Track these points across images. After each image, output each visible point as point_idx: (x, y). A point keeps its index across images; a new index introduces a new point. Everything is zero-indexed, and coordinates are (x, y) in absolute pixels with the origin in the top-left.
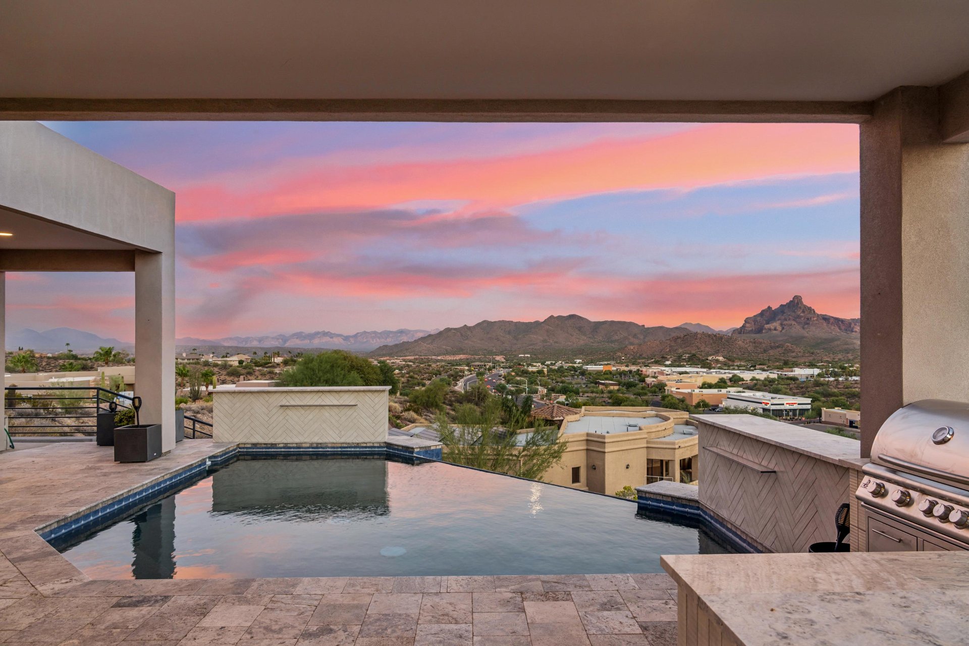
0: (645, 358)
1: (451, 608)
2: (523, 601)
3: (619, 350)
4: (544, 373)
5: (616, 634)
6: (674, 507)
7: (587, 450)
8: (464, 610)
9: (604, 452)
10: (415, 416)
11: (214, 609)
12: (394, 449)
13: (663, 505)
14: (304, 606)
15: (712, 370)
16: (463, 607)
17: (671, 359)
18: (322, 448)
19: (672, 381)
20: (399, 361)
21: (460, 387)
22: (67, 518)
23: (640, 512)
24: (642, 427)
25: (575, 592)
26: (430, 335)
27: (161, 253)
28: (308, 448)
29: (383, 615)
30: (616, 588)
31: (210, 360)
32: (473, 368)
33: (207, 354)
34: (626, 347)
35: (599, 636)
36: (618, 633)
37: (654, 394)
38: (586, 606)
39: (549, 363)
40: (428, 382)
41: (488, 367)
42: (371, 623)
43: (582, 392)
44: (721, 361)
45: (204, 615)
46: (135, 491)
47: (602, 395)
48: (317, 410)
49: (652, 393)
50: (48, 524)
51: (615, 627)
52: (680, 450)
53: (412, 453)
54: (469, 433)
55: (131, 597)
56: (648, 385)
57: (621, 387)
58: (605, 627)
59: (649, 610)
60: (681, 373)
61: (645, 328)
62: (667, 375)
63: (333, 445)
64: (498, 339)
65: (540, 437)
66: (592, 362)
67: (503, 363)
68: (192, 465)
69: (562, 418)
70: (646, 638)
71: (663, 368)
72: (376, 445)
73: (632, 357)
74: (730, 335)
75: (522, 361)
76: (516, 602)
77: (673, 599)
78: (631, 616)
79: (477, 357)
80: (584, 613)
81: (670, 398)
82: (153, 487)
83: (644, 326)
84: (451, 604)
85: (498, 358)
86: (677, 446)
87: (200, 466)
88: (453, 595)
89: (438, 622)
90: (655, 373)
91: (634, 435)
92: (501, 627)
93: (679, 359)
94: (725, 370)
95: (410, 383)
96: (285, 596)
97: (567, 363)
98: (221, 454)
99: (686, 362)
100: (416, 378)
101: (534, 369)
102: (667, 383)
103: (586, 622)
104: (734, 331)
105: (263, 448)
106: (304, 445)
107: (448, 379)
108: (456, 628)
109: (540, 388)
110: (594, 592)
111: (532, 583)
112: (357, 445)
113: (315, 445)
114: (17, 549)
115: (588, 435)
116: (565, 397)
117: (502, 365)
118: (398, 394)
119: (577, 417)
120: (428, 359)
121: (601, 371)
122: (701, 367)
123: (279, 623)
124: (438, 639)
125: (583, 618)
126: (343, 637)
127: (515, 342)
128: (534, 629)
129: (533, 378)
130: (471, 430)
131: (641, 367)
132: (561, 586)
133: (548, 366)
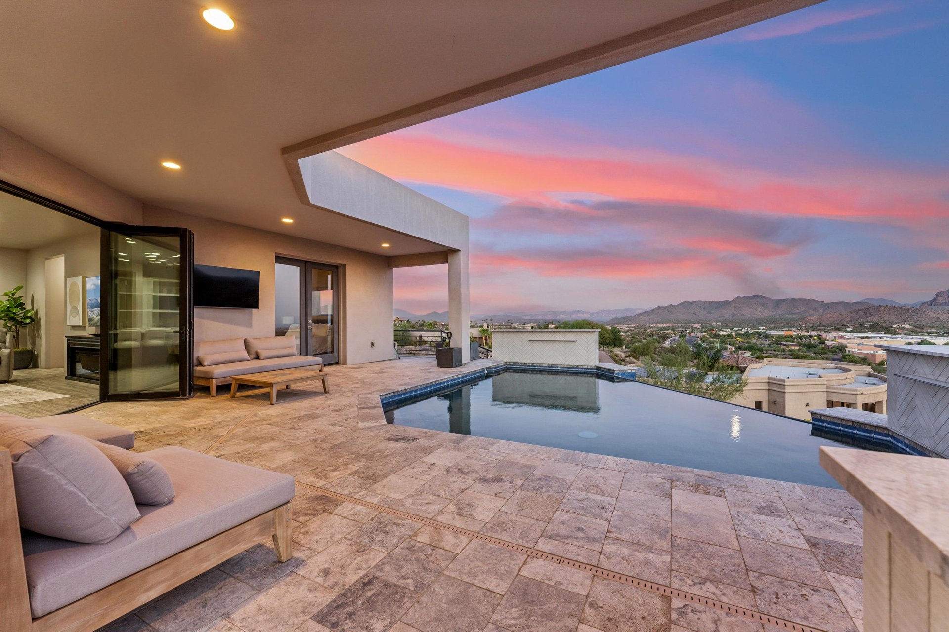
0: (825, 326)
1: (602, 482)
2: (672, 488)
3: (800, 320)
4: (732, 336)
5: (774, 543)
6: (856, 431)
7: (768, 389)
8: (613, 485)
9: (785, 392)
10: (634, 360)
11: (437, 451)
12: (601, 371)
13: (842, 428)
14: (492, 459)
15: (897, 336)
16: (614, 482)
17: (852, 327)
18: (554, 367)
19: (853, 344)
20: (625, 328)
21: (667, 344)
22: (399, 391)
23: (815, 432)
24: (822, 375)
25: (729, 490)
26: (646, 312)
27: (460, 250)
28: (546, 367)
29: (544, 476)
30: (779, 495)
31: (516, 327)
32: (676, 332)
33: (515, 323)
34: (806, 317)
35: (751, 540)
36: (776, 541)
37: (834, 353)
38: (740, 506)
39: (737, 329)
40: (644, 341)
41: (688, 332)
42: (533, 481)
43: (765, 350)
44: (908, 329)
45: (429, 453)
46: (440, 382)
47: (784, 353)
48: (551, 343)
49: (833, 352)
50: (388, 393)
51: (774, 534)
52: (862, 395)
53: (613, 373)
54: (668, 371)
55: (397, 436)
56: (829, 347)
57: (801, 347)
58: (759, 532)
59: (820, 525)
60: (862, 338)
61: (825, 303)
62: (847, 339)
63: (561, 366)
64: (695, 313)
65: (724, 376)
66: (774, 329)
67: (699, 329)
68: (475, 371)
69: (746, 366)
70: (815, 556)
71: (844, 334)
72: (589, 367)
73: (812, 325)
74: (918, 307)
75: (714, 328)
76: (665, 488)
77: (855, 520)
78: (796, 527)
79: (680, 325)
80: (736, 512)
81: (851, 356)
82: (451, 381)
83: (824, 301)
84: (603, 478)
85: (695, 326)
86: (859, 393)
87: (481, 372)
88: (608, 471)
89: (587, 491)
90: (835, 337)
91: (814, 381)
92: (643, 508)
93: (860, 327)
94: (913, 335)
95: (632, 342)
96: (483, 450)
97: (752, 329)
98: (495, 367)
99: (868, 329)
100: (637, 338)
101: (725, 333)
102: (847, 345)
103: (737, 522)
104: (923, 303)
105: (519, 366)
106: (543, 365)
107: (659, 339)
108: (600, 499)
109: (729, 346)
110: (752, 494)
111: (685, 474)
112: (577, 367)
113: (550, 366)
114: (365, 403)
115: (769, 378)
116: (750, 353)
117: (699, 330)
118: (624, 347)
119: (759, 365)
120: (645, 327)
121: (783, 336)
122: (885, 333)
123: (470, 468)
124: (582, 505)
125: (735, 517)
126: (507, 487)
127: (709, 315)
128: (677, 516)
129: (723, 340)
130: (669, 369)
131: (821, 332)
132: (715, 482)
133: (736, 331)
